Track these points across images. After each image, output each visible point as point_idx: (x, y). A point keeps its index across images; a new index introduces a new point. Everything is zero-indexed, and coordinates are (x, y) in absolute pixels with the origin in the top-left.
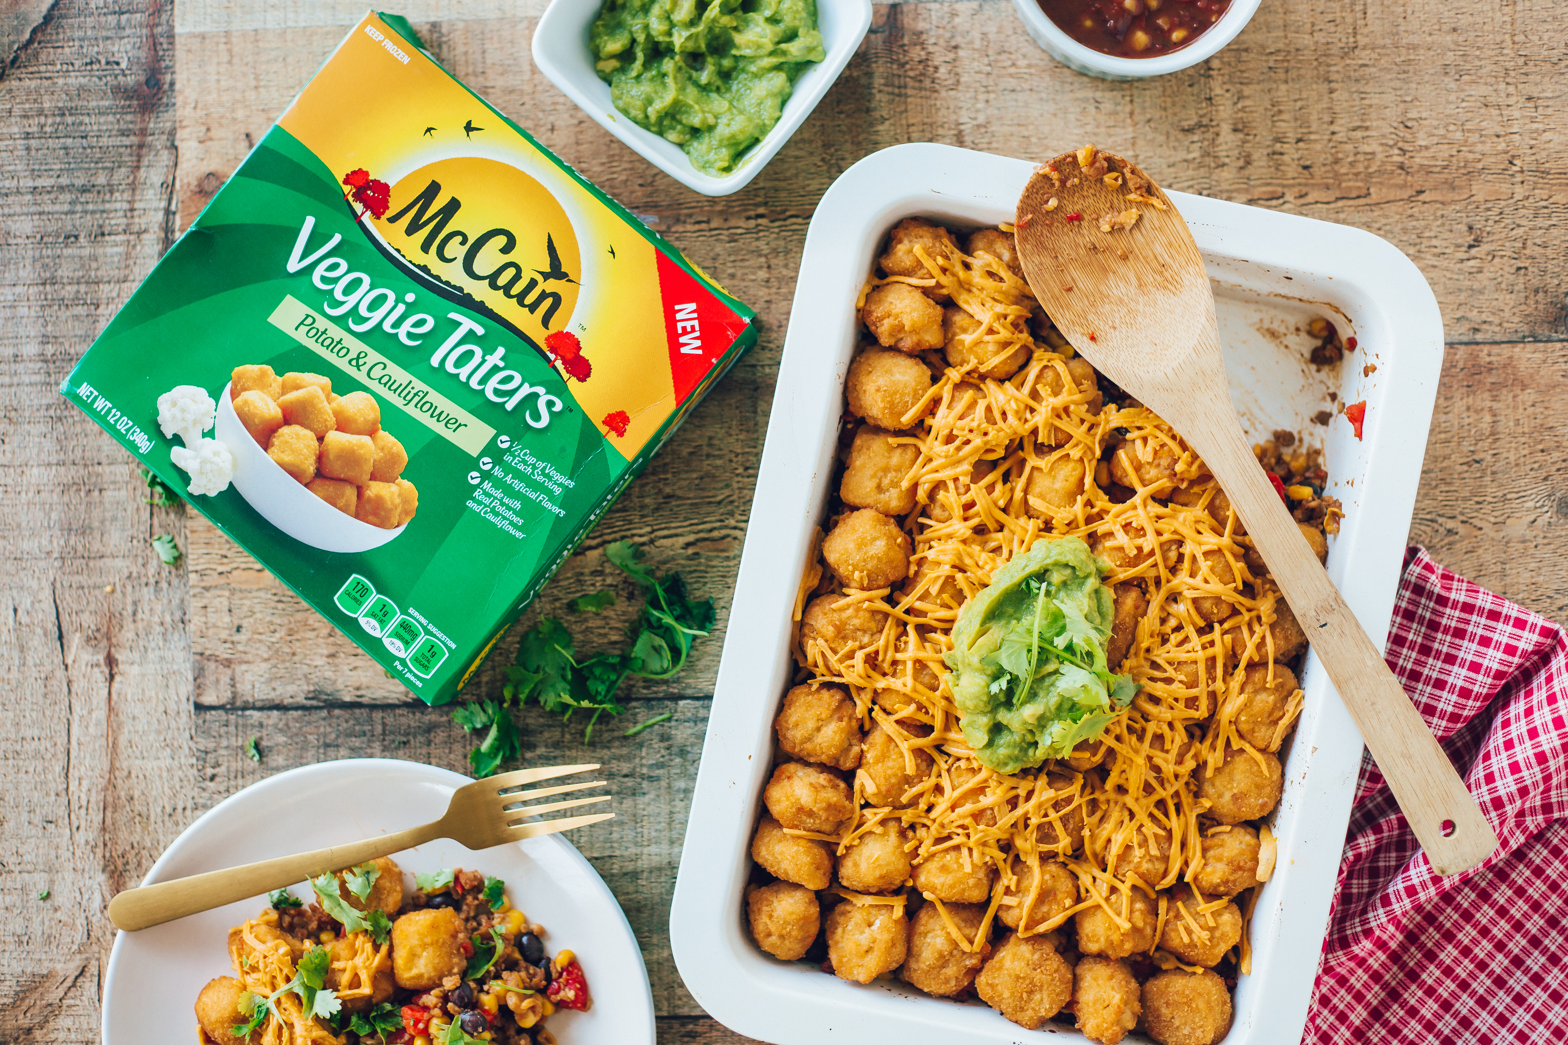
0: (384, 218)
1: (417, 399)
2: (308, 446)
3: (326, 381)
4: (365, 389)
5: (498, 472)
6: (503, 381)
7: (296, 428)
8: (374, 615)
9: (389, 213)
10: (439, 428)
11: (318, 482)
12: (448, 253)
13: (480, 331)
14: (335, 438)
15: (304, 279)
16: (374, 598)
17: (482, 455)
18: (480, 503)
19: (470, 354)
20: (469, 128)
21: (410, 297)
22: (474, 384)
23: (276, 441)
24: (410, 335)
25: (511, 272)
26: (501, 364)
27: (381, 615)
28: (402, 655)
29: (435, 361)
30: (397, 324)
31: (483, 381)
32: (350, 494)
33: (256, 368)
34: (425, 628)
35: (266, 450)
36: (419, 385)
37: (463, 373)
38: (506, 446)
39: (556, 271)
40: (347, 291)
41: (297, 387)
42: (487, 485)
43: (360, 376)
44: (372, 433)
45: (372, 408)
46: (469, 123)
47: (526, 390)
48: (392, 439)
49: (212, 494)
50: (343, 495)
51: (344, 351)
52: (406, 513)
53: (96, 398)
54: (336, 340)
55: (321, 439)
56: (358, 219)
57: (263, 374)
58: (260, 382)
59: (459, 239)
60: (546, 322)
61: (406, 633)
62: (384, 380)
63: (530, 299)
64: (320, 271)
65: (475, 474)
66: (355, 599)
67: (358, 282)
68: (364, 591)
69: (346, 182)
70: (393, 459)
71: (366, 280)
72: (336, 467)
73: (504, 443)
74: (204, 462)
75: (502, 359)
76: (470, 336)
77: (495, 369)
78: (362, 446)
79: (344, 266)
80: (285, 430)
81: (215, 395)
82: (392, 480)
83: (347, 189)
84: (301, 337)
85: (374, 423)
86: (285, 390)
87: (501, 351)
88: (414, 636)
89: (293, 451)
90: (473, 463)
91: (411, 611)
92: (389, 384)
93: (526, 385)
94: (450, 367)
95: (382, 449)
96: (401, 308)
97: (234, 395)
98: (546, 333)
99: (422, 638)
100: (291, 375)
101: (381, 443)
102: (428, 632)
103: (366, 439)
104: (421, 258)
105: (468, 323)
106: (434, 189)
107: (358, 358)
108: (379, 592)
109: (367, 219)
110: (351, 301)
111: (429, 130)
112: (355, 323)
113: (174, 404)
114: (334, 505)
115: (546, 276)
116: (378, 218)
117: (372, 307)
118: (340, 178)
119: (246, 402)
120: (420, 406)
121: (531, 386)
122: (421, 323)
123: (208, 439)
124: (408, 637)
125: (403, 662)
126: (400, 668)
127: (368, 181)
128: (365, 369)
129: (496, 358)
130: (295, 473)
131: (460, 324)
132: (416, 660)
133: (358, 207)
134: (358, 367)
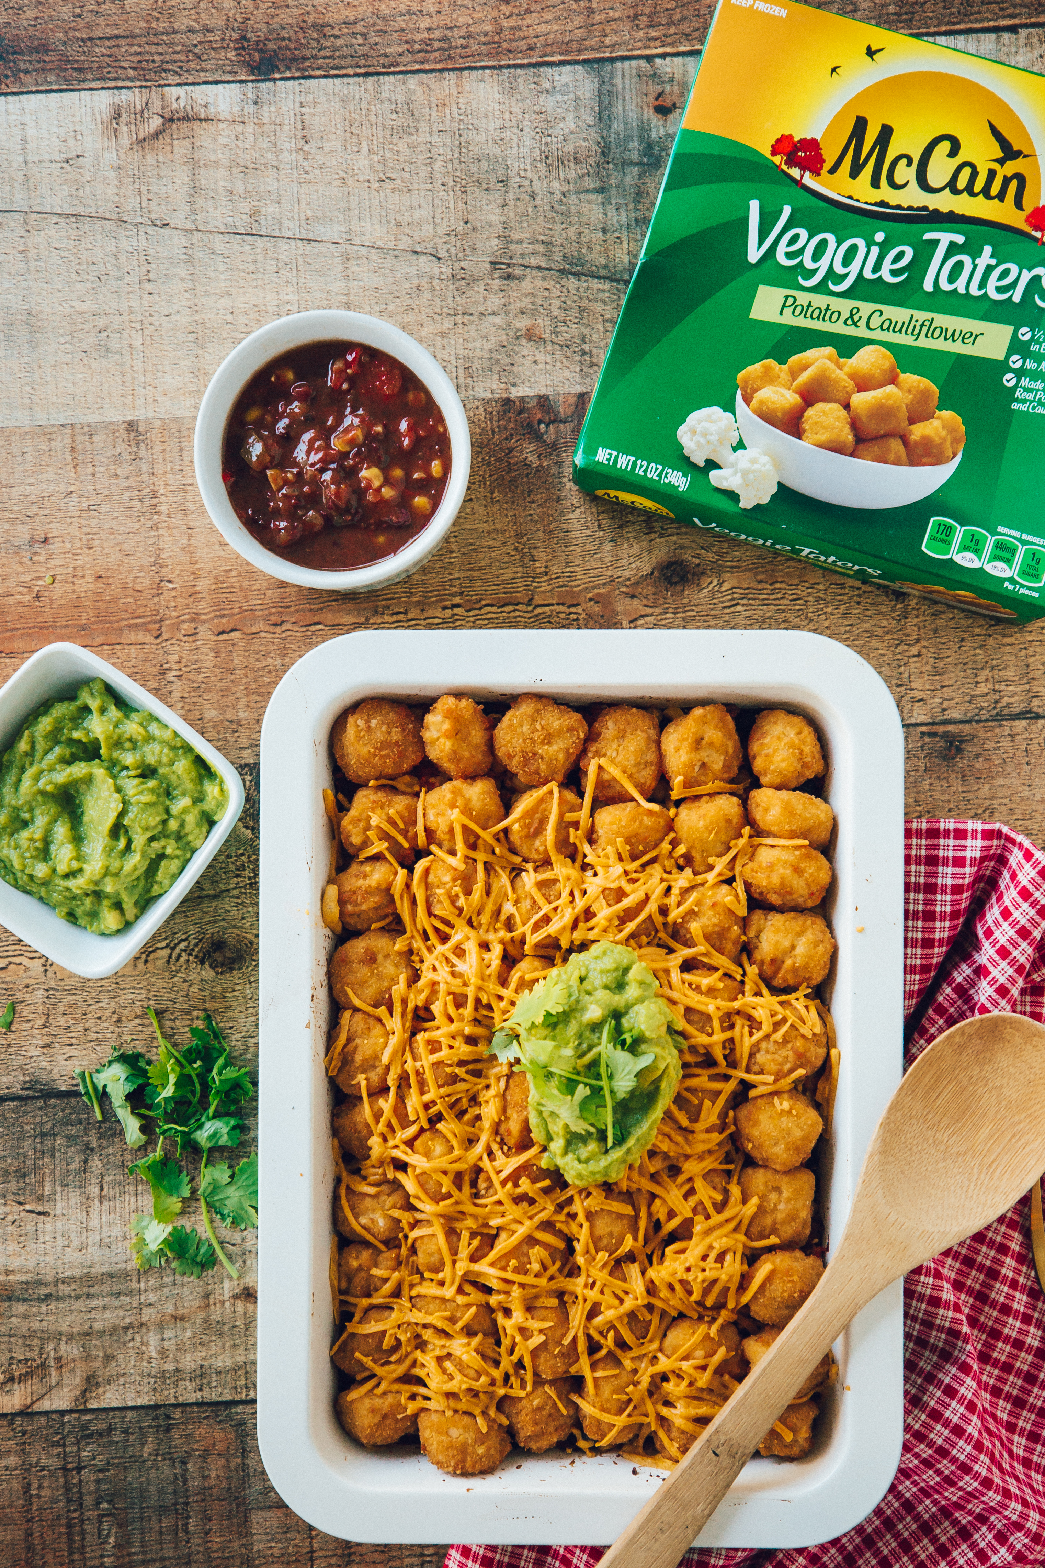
0: (824, 172)
1: (925, 329)
2: (838, 418)
3: (829, 350)
4: (871, 342)
5: (1030, 365)
6: (1001, 277)
7: (819, 406)
8: (966, 548)
9: (827, 166)
10: (957, 348)
11: (861, 447)
12: (899, 179)
13: (960, 239)
14: (860, 400)
15: (768, 264)
16: (960, 532)
17: (1008, 355)
18: (1024, 401)
19: (959, 265)
20: (871, 53)
21: (880, 237)
22: (974, 291)
23: (806, 426)
24: (894, 273)
25: (966, 172)
26: (993, 262)
27: (973, 545)
28: (1008, 574)
29: (928, 286)
30: (877, 268)
31: (983, 285)
32: (896, 446)
33: (757, 366)
34: (1019, 540)
35: (800, 438)
36: (921, 315)
37: (960, 285)
38: (1027, 337)
39: (1009, 153)
40: (816, 257)
41: (805, 367)
42: (1025, 382)
43: (861, 332)
44: (893, 380)
45: (885, 357)
46: (869, 48)
47: (1026, 276)
48: (916, 377)
49: (765, 500)
50: (889, 450)
51: (835, 316)
52: (956, 441)
53: (617, 457)
54: (824, 308)
55: (847, 407)
56: (799, 183)
57: (767, 369)
58: (768, 378)
59: (904, 161)
60: (1019, 204)
61: (1004, 551)
62: (885, 326)
63: (995, 190)
64: (782, 249)
65: (1009, 376)
66: (942, 541)
67: (823, 243)
68: (948, 530)
69: (774, 153)
70: (924, 395)
71: (831, 238)
72: (872, 427)
73: (1025, 334)
74: (745, 474)
75: (992, 256)
76: (954, 247)
77: (989, 269)
78: (888, 397)
79: (804, 234)
80: (810, 412)
81: (729, 407)
82: (931, 416)
83: (777, 159)
84: (789, 319)
85: (892, 370)
86: (794, 374)
87: (988, 250)
88: (1013, 551)
89: (826, 429)
90: (1003, 367)
91: (1000, 529)
92: (892, 326)
93: (1025, 271)
94: (945, 286)
95: (910, 391)
96: (875, 251)
97: (747, 400)
98: (1024, 215)
99: (1021, 551)
100: (794, 359)
101: (906, 386)
102: (1024, 543)
103: (890, 388)
104: (876, 195)
105: (945, 238)
106: (861, 125)
107: (852, 316)
108: (962, 525)
109: (808, 180)
110: (824, 264)
111: (834, 70)
112: (836, 284)
113: (694, 432)
114: (885, 462)
115: (1001, 161)
116: (819, 174)
117: (846, 262)
118: (767, 152)
119: (761, 402)
120: (929, 335)
121: (1030, 270)
122: (900, 256)
123: (740, 452)
124: (1007, 555)
125: (1012, 580)
126: (1011, 587)
127: (795, 144)
128: (862, 324)
129: (986, 258)
130: (837, 448)
131: (937, 242)
132: (1024, 573)
133: (795, 172)
134: (855, 324)
